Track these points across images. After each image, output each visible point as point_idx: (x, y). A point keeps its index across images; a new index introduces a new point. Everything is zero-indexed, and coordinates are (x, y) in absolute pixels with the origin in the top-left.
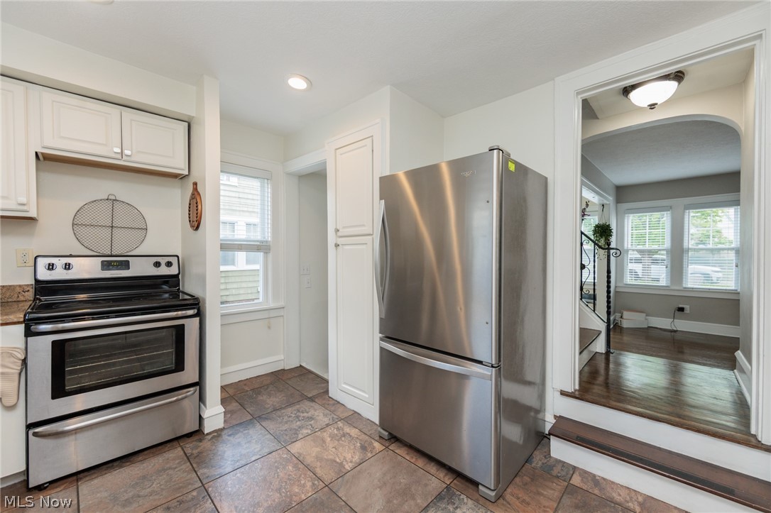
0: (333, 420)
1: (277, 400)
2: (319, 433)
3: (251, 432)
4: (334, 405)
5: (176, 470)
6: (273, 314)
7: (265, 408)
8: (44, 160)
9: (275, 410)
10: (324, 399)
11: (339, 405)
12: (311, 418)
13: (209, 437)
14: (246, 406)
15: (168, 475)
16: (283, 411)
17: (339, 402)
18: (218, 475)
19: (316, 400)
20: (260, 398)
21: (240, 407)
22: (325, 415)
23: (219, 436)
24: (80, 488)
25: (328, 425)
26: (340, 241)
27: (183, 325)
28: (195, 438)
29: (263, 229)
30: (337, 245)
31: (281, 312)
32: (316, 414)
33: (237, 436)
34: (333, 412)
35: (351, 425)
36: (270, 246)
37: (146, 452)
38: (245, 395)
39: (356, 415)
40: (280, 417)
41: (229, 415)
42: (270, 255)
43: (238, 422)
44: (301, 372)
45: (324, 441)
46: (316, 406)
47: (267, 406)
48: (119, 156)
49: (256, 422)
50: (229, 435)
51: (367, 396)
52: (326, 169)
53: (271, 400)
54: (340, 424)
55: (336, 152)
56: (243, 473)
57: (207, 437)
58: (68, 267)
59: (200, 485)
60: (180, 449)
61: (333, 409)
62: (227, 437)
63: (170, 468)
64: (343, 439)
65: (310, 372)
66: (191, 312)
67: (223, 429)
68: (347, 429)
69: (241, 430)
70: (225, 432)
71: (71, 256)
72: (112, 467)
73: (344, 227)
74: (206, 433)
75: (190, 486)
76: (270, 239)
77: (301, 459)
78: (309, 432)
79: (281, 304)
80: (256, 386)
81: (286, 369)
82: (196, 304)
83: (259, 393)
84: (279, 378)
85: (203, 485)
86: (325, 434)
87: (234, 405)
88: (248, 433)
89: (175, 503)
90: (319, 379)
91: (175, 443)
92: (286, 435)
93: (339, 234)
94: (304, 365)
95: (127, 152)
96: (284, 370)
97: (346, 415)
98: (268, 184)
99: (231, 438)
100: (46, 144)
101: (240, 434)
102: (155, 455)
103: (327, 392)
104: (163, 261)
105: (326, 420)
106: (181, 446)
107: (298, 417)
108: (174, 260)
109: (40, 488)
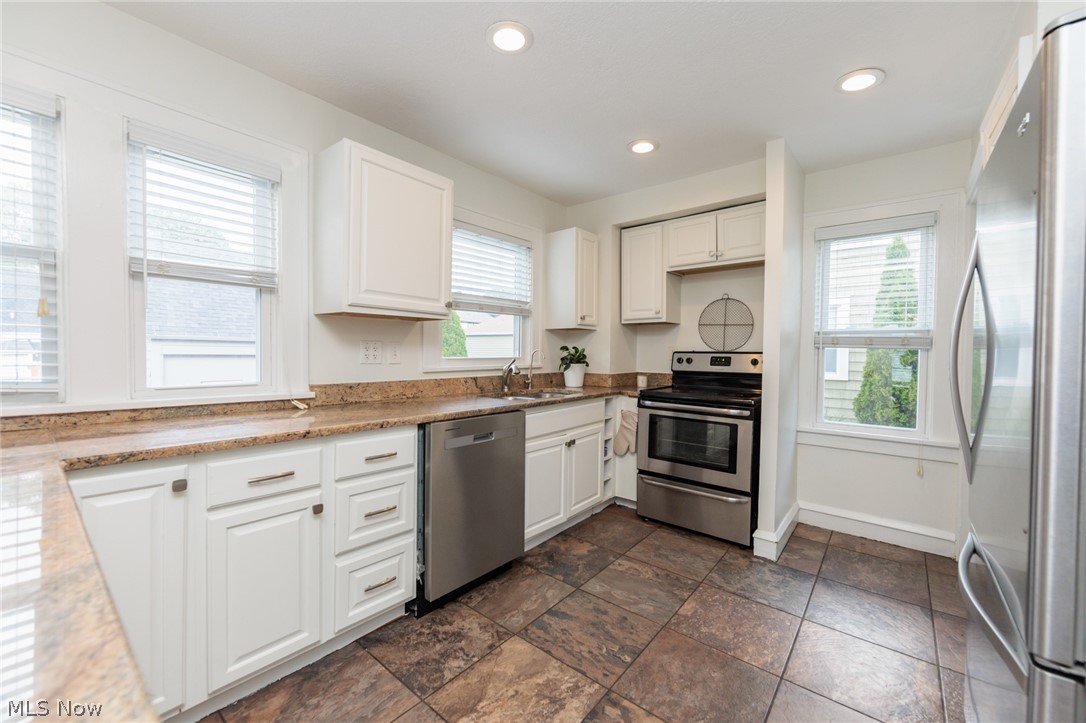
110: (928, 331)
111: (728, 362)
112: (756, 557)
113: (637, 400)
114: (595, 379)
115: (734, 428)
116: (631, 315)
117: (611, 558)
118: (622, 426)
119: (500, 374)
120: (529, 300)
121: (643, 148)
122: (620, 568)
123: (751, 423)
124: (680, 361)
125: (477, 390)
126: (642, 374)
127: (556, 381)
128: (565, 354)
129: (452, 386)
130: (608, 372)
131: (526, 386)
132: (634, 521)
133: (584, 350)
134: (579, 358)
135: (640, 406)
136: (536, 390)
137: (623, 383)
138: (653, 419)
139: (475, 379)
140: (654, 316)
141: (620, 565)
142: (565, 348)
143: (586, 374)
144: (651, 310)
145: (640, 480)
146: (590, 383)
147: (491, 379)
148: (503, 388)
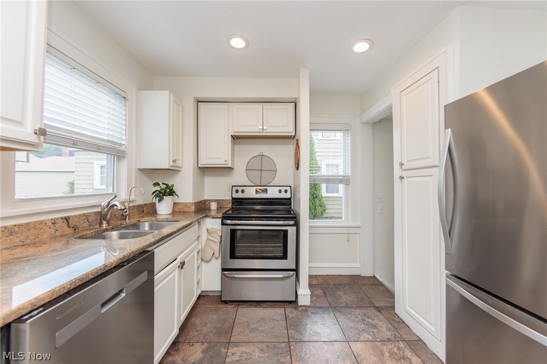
0: (395, 338)
1: (350, 299)
2: (380, 343)
3: (326, 317)
4: (398, 322)
5: (279, 323)
6: (351, 231)
7: (340, 302)
8: (236, 138)
9: (347, 307)
10: (390, 314)
11: (403, 325)
12: (374, 326)
13: (300, 309)
14: (328, 295)
15: (274, 323)
16: (352, 310)
17: (404, 322)
18: (299, 339)
19: (382, 312)
20: (338, 292)
21: (323, 294)
22: (389, 330)
23: (306, 310)
24: (238, 310)
25: (389, 340)
26: (404, 174)
27: (287, 230)
28: (292, 305)
29: (345, 167)
30: (401, 178)
31: (358, 231)
32: (380, 324)
33: (317, 316)
34: (396, 329)
35: (413, 351)
36: (349, 179)
37: (268, 303)
38: (328, 287)
39: (421, 343)
40: (349, 314)
41: (315, 298)
42: (350, 186)
43: (319, 306)
44: (373, 281)
45: (382, 354)
46: (382, 317)
47: (342, 301)
48: (262, 131)
49: (331, 310)
50: (312, 313)
51: (434, 329)
52: (392, 114)
53: (347, 298)
54: (402, 345)
55: (401, 95)
56: (313, 346)
57: (299, 308)
58: (243, 191)
59: (287, 341)
60: (283, 309)
61: (397, 326)
62: (310, 314)
63: (275, 320)
64: (402, 361)
65: (381, 284)
66: (292, 222)
67: (309, 307)
68: (408, 354)
69: (321, 312)
70: (310, 309)
71: (244, 186)
72: (252, 305)
73: (408, 161)
74: (299, 305)
75: (282, 338)
76: (349, 174)
77: (359, 360)
78: (371, 338)
79: (358, 224)
80: (337, 282)
81: (362, 275)
82: (295, 218)
83: (338, 289)
84: (355, 281)
85: (289, 342)
86: (385, 347)
87: (319, 292)
88: (324, 317)
89: (271, 345)
90: (388, 294)
91: (282, 304)
92: (351, 332)
93: (404, 167)
94: (377, 276)
95: (265, 128)
96: (360, 276)
97: (409, 338)
98: (348, 134)
99: (312, 316)
100: (235, 130)
101: (319, 315)
102: (271, 307)
103: (393, 307)
104: (283, 189)
105: (388, 335)
106: (284, 308)
107: (363, 320)
108: (288, 189)
109: (226, 302)
110: (347, 176)
111: (266, 191)
112: (300, 306)
113: (221, 220)
114: (180, 207)
115: (286, 232)
116: (204, 161)
117: (223, 351)
118: (208, 239)
119: (99, 210)
120: (124, 142)
121: (238, 43)
122: (235, 358)
123: (295, 228)
124: (237, 191)
125: (69, 231)
126: (212, 201)
127: (149, 210)
128: (157, 188)
129: (33, 232)
130: (191, 201)
131: (124, 217)
132: (220, 306)
133: (173, 185)
134: (169, 191)
135: (223, 224)
136: (133, 221)
137: (202, 208)
138: (233, 232)
139: (67, 219)
140: (224, 163)
141: (233, 354)
142: (156, 184)
143: (174, 203)
144: (221, 158)
145: (223, 275)
146: (176, 209)
147: (86, 216)
148: (101, 224)
